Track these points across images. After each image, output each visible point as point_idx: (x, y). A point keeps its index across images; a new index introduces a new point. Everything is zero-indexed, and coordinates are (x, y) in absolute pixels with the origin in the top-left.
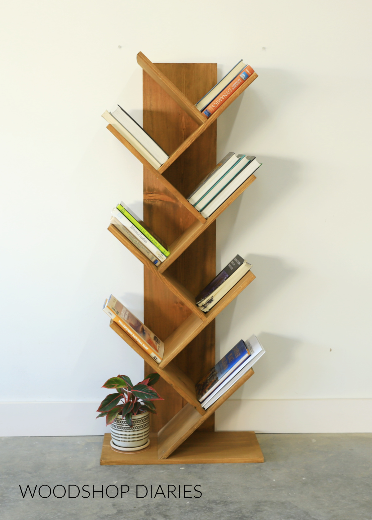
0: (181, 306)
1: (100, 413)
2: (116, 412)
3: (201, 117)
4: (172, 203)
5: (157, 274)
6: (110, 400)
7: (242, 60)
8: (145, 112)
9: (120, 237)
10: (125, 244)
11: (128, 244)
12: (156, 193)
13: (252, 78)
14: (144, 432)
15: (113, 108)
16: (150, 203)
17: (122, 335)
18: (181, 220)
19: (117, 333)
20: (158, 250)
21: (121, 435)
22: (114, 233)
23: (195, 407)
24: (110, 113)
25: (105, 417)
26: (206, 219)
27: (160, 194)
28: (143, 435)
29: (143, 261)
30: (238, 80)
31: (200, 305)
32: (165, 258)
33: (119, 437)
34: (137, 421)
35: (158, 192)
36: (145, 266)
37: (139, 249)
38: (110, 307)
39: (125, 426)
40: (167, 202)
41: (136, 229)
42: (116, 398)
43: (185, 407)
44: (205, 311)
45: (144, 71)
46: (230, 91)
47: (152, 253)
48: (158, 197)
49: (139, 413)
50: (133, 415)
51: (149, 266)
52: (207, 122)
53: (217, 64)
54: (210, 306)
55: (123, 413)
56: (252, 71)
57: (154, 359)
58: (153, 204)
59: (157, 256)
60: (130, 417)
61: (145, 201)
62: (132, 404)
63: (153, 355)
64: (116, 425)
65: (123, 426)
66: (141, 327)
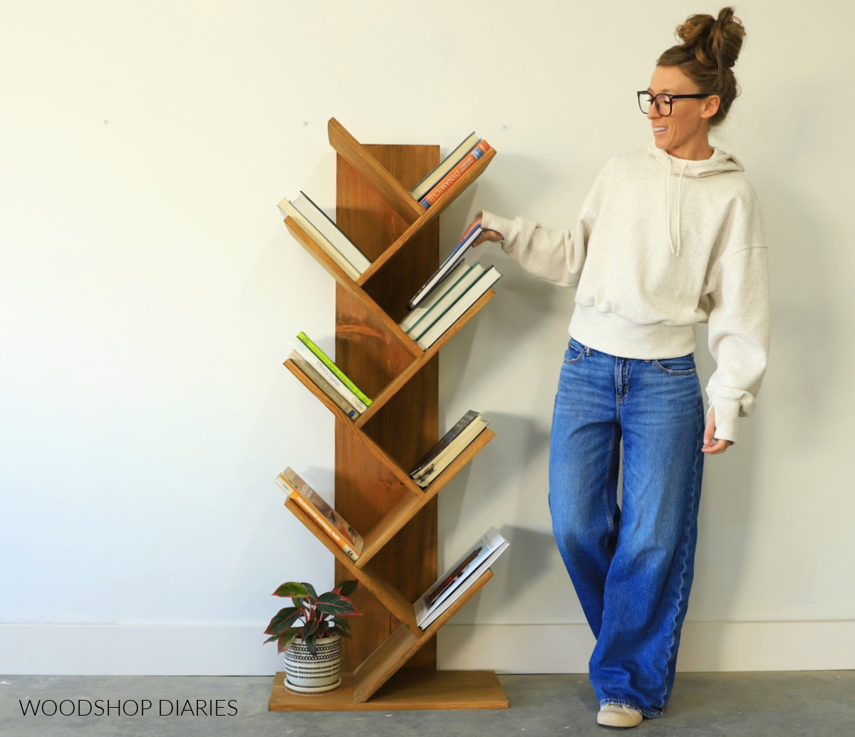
0: (388, 485)
1: (270, 636)
2: (292, 635)
3: (417, 208)
4: (376, 338)
5: (353, 429)
6: (285, 617)
7: (474, 133)
8: (338, 209)
9: (301, 376)
10: (309, 386)
11: (312, 386)
12: (354, 324)
13: (488, 154)
14: (334, 665)
15: (295, 196)
16: (345, 337)
17: (301, 517)
18: (389, 362)
19: (295, 514)
20: (354, 396)
21: (300, 668)
22: (291, 369)
23: (408, 626)
24: (289, 202)
25: (277, 641)
26: (425, 351)
27: (360, 325)
28: (331, 668)
29: (333, 410)
30: (469, 159)
31: (415, 477)
32: (364, 408)
33: (296, 672)
34: (323, 647)
35: (357, 323)
36: (336, 417)
37: (329, 395)
38: (286, 478)
39: (305, 655)
40: (369, 337)
41: (323, 366)
42: (292, 615)
43: (393, 633)
44: (423, 486)
45: (338, 155)
46: (457, 174)
47: (346, 401)
48: (356, 329)
49: (326, 636)
50: (318, 638)
51: (342, 417)
52: (425, 214)
53: (439, 146)
54: (430, 478)
55: (302, 636)
56: (488, 147)
57: (348, 555)
58: (349, 339)
59: (354, 405)
60: (313, 641)
61: (338, 335)
62: (316, 623)
63: (347, 548)
64: (292, 653)
65: (303, 655)
66: (330, 512)
